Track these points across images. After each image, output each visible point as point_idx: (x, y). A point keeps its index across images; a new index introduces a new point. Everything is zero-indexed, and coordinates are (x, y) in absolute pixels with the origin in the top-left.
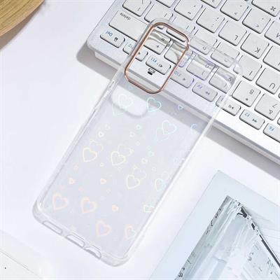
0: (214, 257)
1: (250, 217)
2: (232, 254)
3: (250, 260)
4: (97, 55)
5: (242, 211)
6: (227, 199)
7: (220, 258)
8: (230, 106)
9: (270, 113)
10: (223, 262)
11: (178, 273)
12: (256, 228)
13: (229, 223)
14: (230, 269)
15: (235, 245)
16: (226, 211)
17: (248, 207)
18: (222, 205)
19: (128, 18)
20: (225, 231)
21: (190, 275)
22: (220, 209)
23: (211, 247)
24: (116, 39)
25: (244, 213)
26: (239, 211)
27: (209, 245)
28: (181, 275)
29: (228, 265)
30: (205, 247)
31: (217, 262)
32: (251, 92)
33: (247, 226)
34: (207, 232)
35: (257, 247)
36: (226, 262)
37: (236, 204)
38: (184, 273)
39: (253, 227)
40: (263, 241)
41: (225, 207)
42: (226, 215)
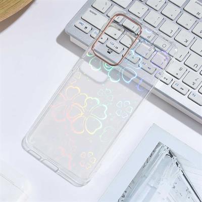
0: (148, 184)
1: (175, 158)
2: (161, 182)
3: (174, 187)
4: (72, 39)
5: (170, 153)
6: (159, 144)
7: (152, 185)
8: (165, 78)
9: (193, 84)
10: (154, 188)
11: (121, 195)
12: (179, 165)
13: (160, 161)
14: (160, 193)
15: (164, 176)
16: (158, 153)
17: (174, 150)
18: (156, 148)
19: (96, 14)
20: (156, 166)
21: (130, 196)
22: (154, 151)
23: (147, 177)
24: (86, 28)
25: (171, 154)
26: (168, 153)
27: (144, 176)
28: (123, 196)
29: (158, 190)
30: (142, 177)
31: (150, 188)
32: (181, 69)
33: (172, 164)
34: (144, 166)
35: (179, 178)
36: (156, 189)
37: (166, 148)
38: (126, 195)
39: (177, 164)
40: (184, 175)
41: (157, 150)
42: (158, 155)
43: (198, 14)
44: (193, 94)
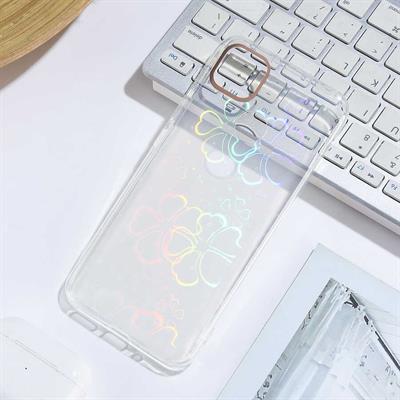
0: (312, 361)
1: (362, 308)
2: (338, 356)
3: (362, 365)
4: (156, 86)
5: (351, 298)
6: (331, 282)
7: (320, 362)
8: (337, 156)
10: (325, 367)
11: (263, 382)
12: (370, 322)
13: (333, 315)
14: (335, 377)
15: (343, 344)
16: (329, 299)
17: (360, 293)
18: (324, 291)
19: (200, 37)
20: (327, 325)
21: (279, 384)
22: (321, 296)
23: (309, 347)
24: (183, 64)
25: (354, 302)
26: (347, 299)
27: (305, 344)
28: (266, 385)
29: (332, 371)
30: (300, 347)
31: (316, 368)
32: (366, 138)
33: (357, 319)
34: (303, 326)
35: (371, 348)
36: (328, 368)
37: (343, 289)
38: (271, 381)
39: (367, 321)
40: (380, 339)
41: (328, 294)
42: (328, 305)
43: (396, 30)
44: (393, 186)
